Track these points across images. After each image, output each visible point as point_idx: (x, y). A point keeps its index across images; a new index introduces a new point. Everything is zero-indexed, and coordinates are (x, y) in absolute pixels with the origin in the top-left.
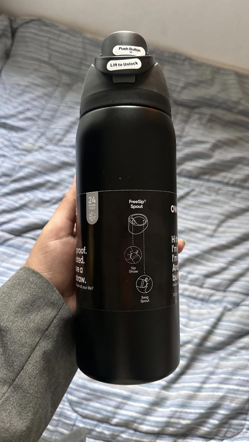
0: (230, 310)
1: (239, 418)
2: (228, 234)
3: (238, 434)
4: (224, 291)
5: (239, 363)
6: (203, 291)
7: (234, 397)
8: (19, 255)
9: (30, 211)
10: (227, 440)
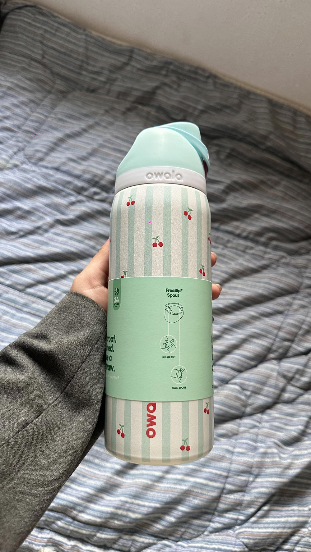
0: (216, 387)
1: (203, 518)
3: (198, 536)
10: (183, 542)
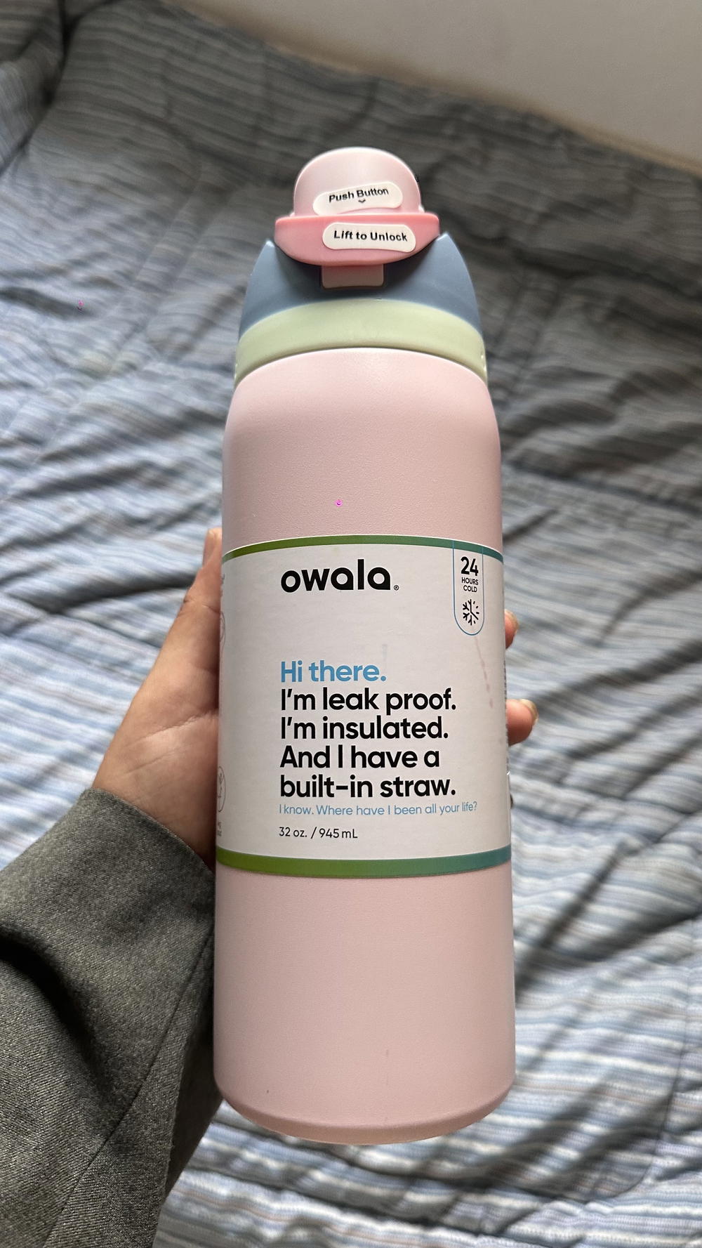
0: (633, 852)
1: (637, 1146)
2: (642, 642)
3: (630, 1188)
4: (623, 798)
5: (648, 999)
6: (564, 794)
7: (627, 1090)
8: (55, 667)
9: (93, 547)
10: (598, 1202)
